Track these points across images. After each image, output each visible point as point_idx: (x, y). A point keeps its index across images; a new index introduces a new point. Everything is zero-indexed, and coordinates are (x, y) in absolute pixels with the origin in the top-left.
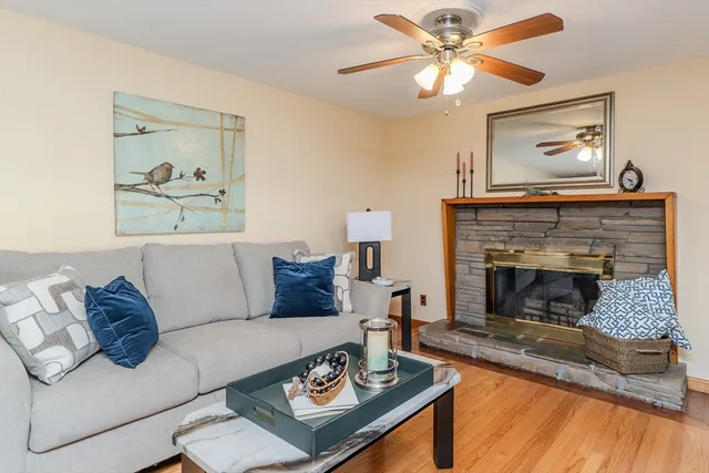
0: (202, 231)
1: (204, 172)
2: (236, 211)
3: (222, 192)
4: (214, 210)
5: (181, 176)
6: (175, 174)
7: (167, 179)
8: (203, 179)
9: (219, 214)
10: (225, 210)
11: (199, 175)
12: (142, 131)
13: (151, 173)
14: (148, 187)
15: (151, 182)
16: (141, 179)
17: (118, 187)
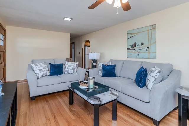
0: (143, 58)
1: (143, 43)
2: (152, 53)
3: (148, 48)
4: (146, 53)
5: (138, 45)
6: (137, 45)
7: (135, 46)
8: (143, 45)
9: (147, 54)
10: (149, 53)
11: (142, 44)
12: (131, 37)
13: (132, 45)
14: (132, 48)
15: (132, 47)
16: (131, 47)
17: (128, 49)
